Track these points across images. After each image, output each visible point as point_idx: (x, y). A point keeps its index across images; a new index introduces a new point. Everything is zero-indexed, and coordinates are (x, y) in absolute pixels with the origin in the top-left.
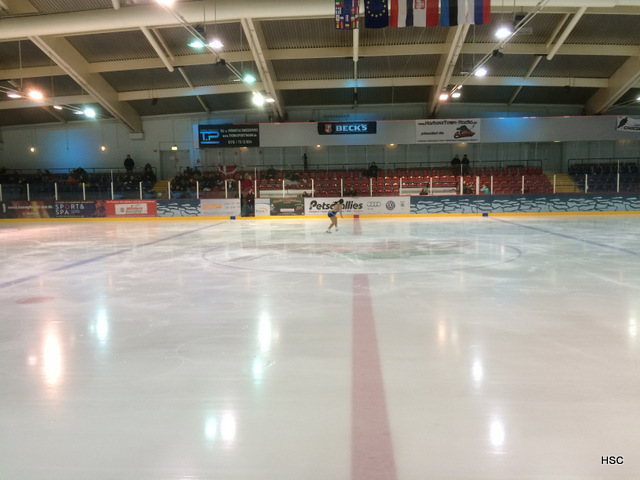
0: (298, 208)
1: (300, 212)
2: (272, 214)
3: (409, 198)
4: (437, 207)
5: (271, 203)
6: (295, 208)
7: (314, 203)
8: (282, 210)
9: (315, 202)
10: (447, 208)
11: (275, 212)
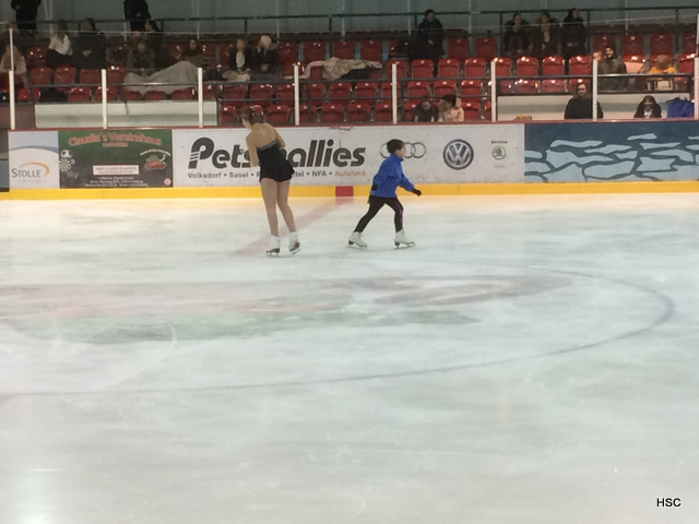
0: (152, 163)
1: (158, 175)
2: (67, 182)
3: (520, 130)
4: (614, 159)
5: (63, 146)
6: (141, 162)
7: (204, 148)
8: (97, 170)
9: (209, 143)
10: (647, 164)
11: (78, 176)
